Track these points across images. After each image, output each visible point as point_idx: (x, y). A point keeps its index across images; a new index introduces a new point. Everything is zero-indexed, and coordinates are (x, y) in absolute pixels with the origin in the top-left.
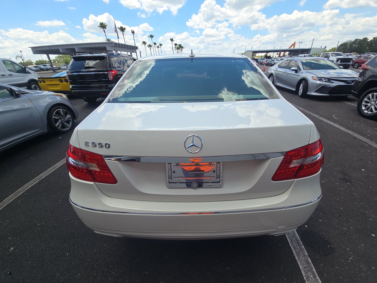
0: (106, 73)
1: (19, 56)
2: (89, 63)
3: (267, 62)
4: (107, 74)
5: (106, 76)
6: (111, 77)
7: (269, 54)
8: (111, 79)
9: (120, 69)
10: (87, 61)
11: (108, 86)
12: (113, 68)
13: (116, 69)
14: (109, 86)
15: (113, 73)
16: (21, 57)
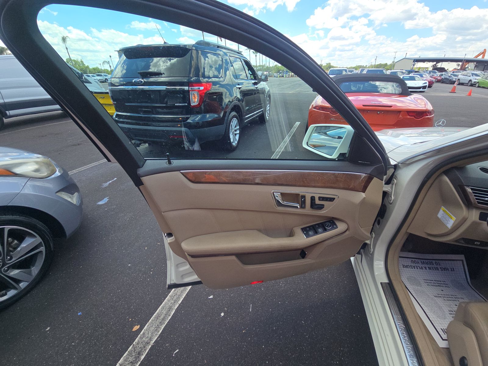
0: (186, 88)
1: (107, 62)
2: (158, 63)
3: (443, 77)
4: (188, 91)
5: (185, 96)
6: (196, 100)
7: (439, 65)
8: (196, 104)
9: (217, 79)
10: (155, 60)
11: (188, 118)
12: (204, 76)
13: (210, 80)
14: (189, 121)
15: (202, 88)
16: (108, 63)
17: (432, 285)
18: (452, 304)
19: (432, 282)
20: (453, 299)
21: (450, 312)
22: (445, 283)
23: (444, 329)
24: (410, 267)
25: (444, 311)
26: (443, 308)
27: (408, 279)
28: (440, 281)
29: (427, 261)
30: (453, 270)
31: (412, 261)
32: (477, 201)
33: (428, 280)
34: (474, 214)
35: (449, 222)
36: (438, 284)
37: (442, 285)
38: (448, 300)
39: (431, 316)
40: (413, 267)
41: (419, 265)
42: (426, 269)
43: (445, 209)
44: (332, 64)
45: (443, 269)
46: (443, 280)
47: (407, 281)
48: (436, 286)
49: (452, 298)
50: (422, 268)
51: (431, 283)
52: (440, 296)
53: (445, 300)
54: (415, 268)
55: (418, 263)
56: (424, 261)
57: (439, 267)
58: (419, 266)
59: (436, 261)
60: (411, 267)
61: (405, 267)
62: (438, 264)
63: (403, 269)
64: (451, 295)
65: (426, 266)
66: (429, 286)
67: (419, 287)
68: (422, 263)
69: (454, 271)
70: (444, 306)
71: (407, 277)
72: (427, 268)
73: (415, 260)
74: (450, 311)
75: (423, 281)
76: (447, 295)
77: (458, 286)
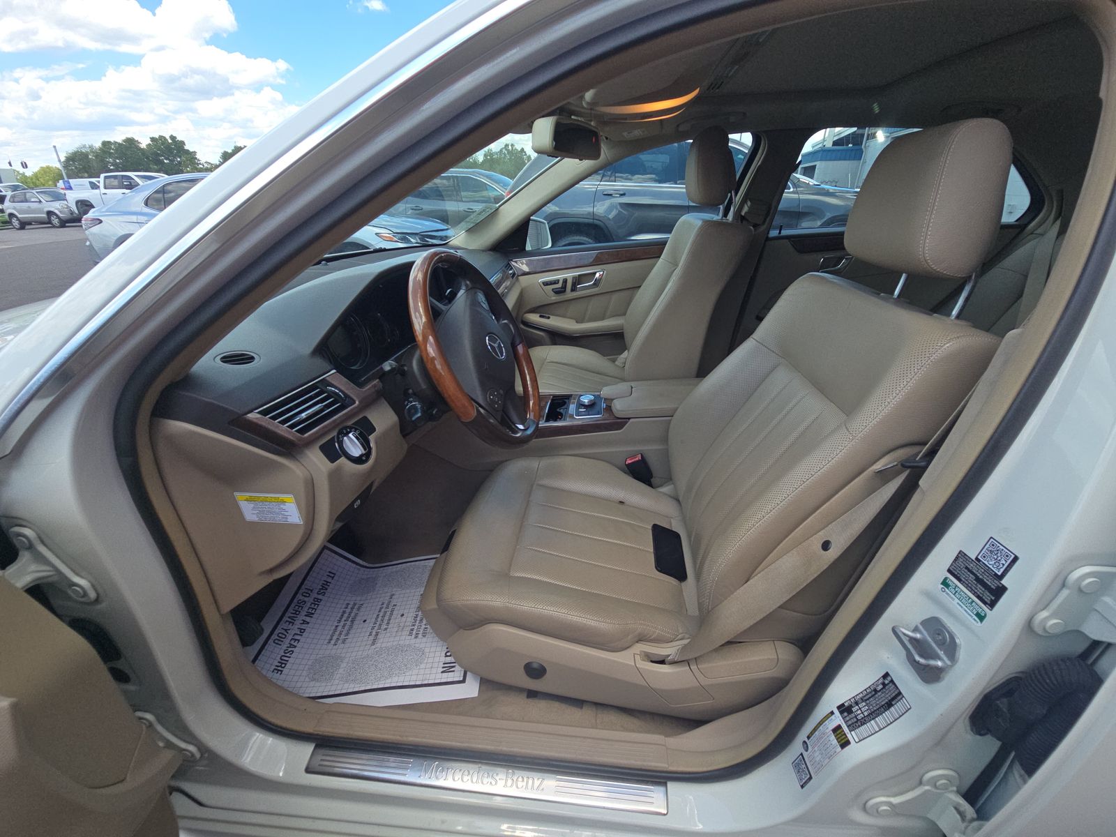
17: (347, 634)
18: (397, 621)
19: (339, 628)
20: (388, 613)
21: (413, 636)
22: (350, 606)
23: (443, 667)
24: (288, 655)
25: (409, 645)
26: (401, 643)
27: (314, 680)
28: (344, 612)
29: (291, 610)
30: (332, 575)
31: (276, 641)
32: (296, 431)
33: (332, 636)
34: (315, 460)
35: (286, 513)
36: (349, 618)
37: (353, 615)
38: (388, 623)
39: (414, 678)
40: (290, 649)
41: (293, 632)
42: (308, 623)
43: (247, 495)
45: (322, 589)
46: (344, 606)
47: (318, 684)
48: (351, 627)
49: (385, 612)
50: (302, 631)
51: (340, 634)
52: (374, 633)
53: (386, 629)
54: (295, 647)
55: (286, 630)
56: (288, 614)
57: (314, 595)
58: (295, 634)
59: (301, 591)
60: (289, 652)
61: (280, 668)
62: (309, 592)
63: (283, 676)
64: (380, 611)
65: (301, 619)
66: (347, 641)
67: (343, 665)
68: (290, 622)
69: (334, 574)
70: (397, 638)
71: (307, 679)
72: (308, 619)
73: (277, 632)
74: (411, 634)
75: (330, 646)
76: (376, 619)
77: (366, 586)
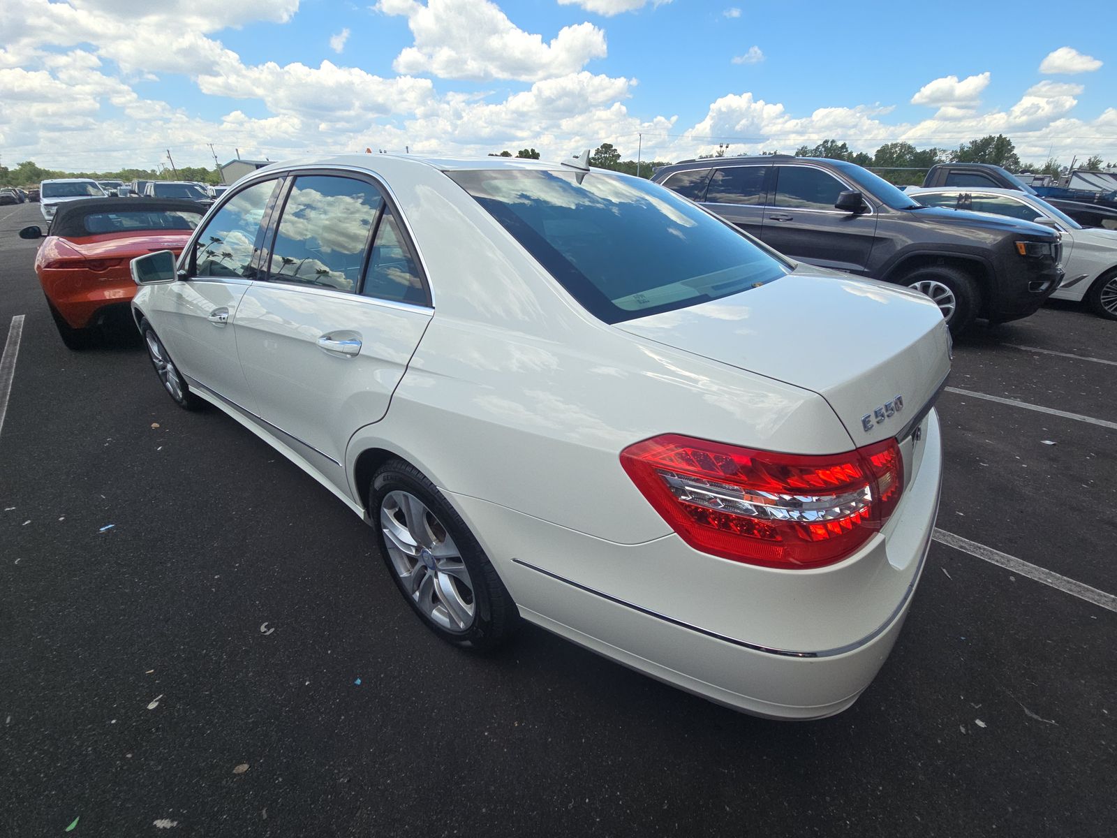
44: (40, 165)
